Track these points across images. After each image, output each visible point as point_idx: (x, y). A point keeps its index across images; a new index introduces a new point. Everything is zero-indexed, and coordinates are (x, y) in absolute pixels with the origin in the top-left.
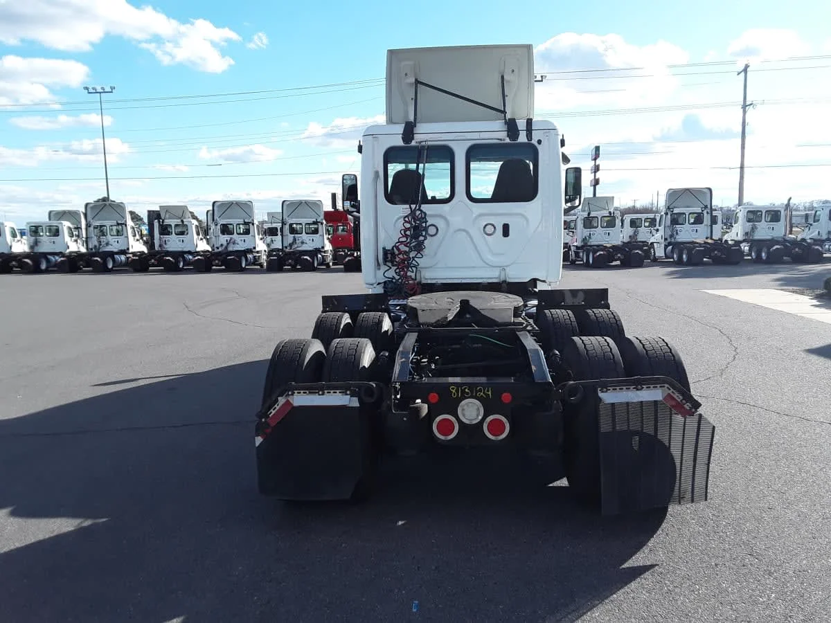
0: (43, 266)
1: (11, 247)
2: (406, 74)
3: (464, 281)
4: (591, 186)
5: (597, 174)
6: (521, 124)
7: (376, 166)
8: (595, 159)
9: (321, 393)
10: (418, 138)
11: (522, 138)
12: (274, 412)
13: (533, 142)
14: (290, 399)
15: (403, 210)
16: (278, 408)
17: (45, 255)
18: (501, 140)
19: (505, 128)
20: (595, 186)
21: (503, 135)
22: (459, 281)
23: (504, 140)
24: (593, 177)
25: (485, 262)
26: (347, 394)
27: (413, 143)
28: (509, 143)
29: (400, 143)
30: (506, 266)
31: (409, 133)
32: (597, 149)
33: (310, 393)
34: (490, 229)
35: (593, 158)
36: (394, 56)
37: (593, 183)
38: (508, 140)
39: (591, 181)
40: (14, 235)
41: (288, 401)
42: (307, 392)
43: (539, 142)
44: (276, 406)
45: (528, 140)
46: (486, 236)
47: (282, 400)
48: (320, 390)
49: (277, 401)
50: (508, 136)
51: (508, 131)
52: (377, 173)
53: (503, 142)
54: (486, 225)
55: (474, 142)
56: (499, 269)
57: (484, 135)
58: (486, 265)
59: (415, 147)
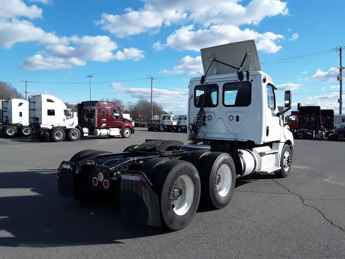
0: (179, 130)
1: (172, 123)
2: (210, 57)
3: (221, 139)
6: (245, 74)
7: (192, 93)
10: (206, 81)
11: (245, 79)
13: (249, 81)
17: (180, 126)
18: (236, 81)
19: (237, 76)
21: (237, 78)
22: (219, 139)
23: (238, 80)
27: (204, 84)
29: (200, 84)
30: (238, 134)
31: (203, 80)
34: (231, 118)
36: (204, 51)
38: (239, 81)
40: (174, 119)
43: (252, 80)
45: (247, 80)
46: (230, 121)
50: (239, 79)
51: (239, 77)
52: (192, 96)
54: (230, 116)
55: (226, 82)
56: (235, 135)
57: (230, 79)
58: (229, 133)
59: (204, 85)
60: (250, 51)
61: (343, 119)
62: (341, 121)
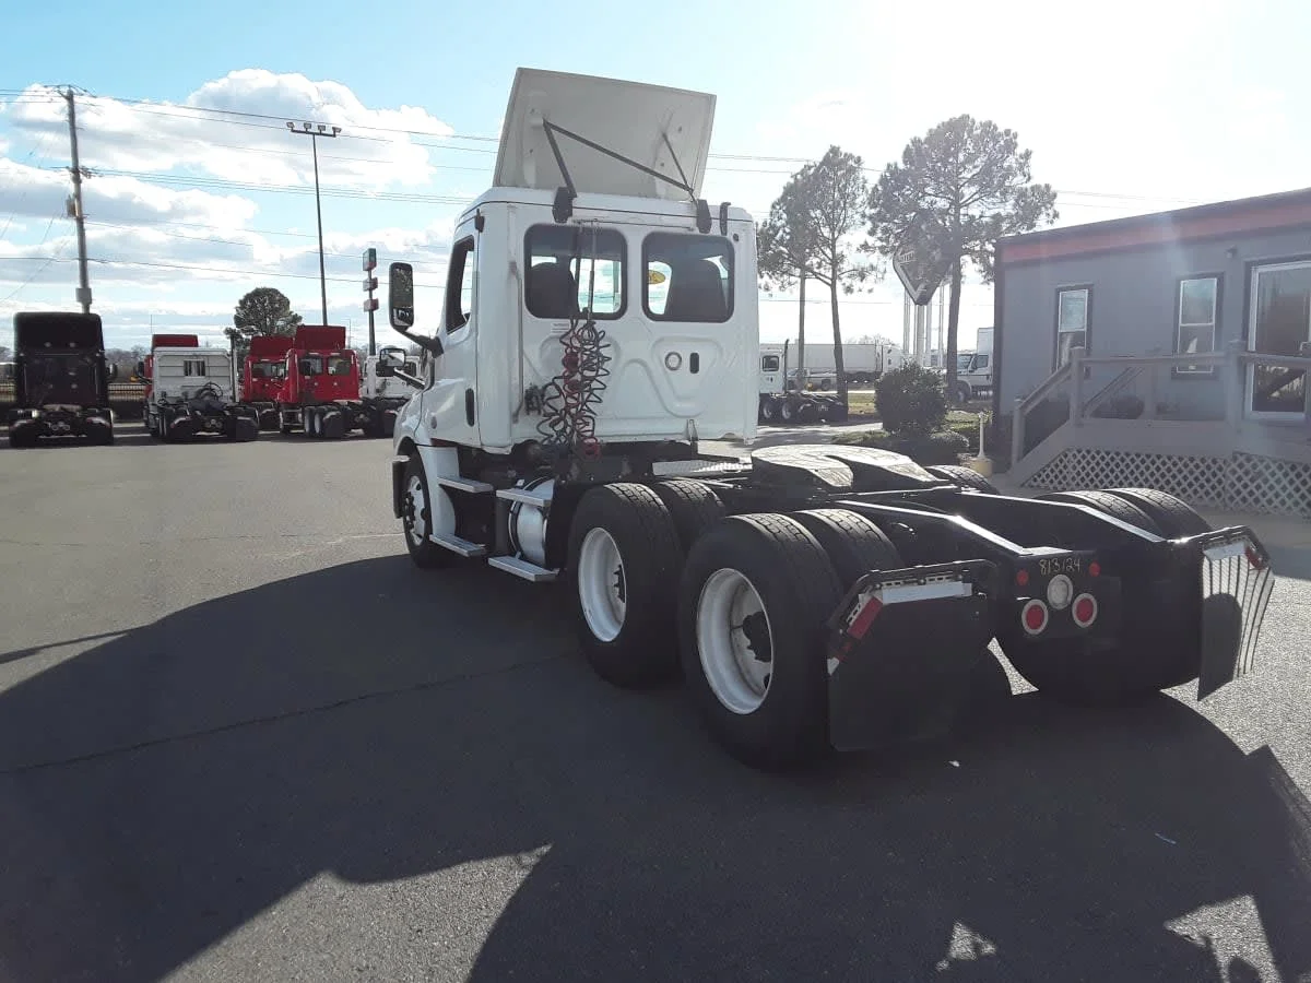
2: (531, 112)
3: (639, 439)
4: (365, 310)
5: (374, 292)
6: (714, 210)
7: (513, 253)
8: (369, 270)
9: (922, 581)
10: (578, 214)
11: (715, 230)
12: (855, 617)
13: (728, 236)
14: (877, 595)
15: (554, 326)
16: (860, 611)
18: (688, 229)
19: (693, 213)
20: (371, 312)
21: (691, 222)
22: (632, 440)
23: (693, 230)
24: (367, 298)
25: (669, 412)
26: (957, 580)
27: (569, 222)
28: (697, 236)
29: (549, 219)
30: (694, 416)
31: (563, 205)
32: (372, 253)
33: (905, 583)
34: (674, 361)
35: (367, 267)
36: (526, 79)
37: (369, 307)
38: (697, 232)
39: (365, 303)
41: (874, 599)
42: (901, 582)
43: (736, 238)
44: (857, 608)
45: (722, 234)
46: (667, 370)
47: (864, 599)
48: (918, 578)
49: (856, 600)
50: (697, 224)
51: (698, 217)
52: (513, 265)
53: (691, 233)
54: (669, 355)
55: (654, 229)
56: (684, 421)
57: (666, 220)
58: (668, 415)
59: (569, 228)
60: (680, 129)
61: (186, 363)
62: (181, 372)
